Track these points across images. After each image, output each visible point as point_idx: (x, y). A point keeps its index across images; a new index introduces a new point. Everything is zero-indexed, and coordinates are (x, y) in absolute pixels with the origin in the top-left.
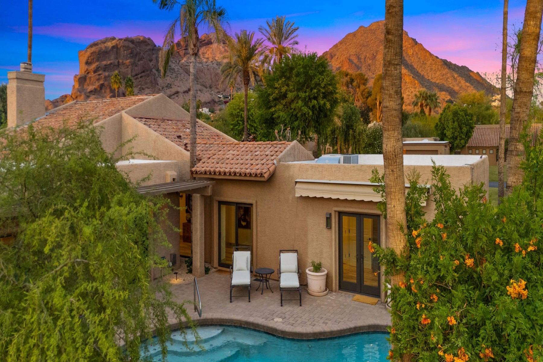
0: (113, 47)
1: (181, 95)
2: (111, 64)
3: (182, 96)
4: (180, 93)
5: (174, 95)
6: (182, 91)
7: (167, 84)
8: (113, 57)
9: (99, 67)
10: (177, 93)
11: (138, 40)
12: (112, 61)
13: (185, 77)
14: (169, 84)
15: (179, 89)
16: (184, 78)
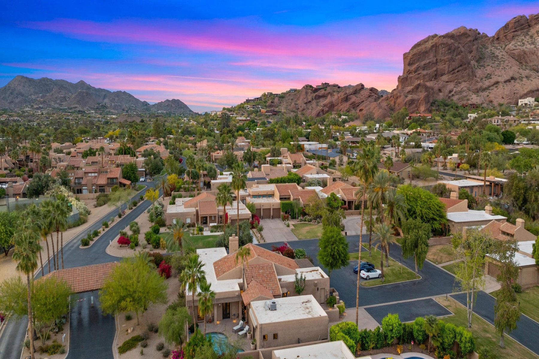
0: (433, 46)
1: (501, 85)
2: (430, 62)
3: (501, 87)
4: (500, 84)
5: (493, 85)
6: (503, 80)
7: (486, 74)
8: (431, 55)
9: (419, 67)
10: (497, 83)
11: (458, 34)
12: (430, 60)
13: (509, 64)
14: (488, 74)
15: (500, 79)
16: (508, 66)
